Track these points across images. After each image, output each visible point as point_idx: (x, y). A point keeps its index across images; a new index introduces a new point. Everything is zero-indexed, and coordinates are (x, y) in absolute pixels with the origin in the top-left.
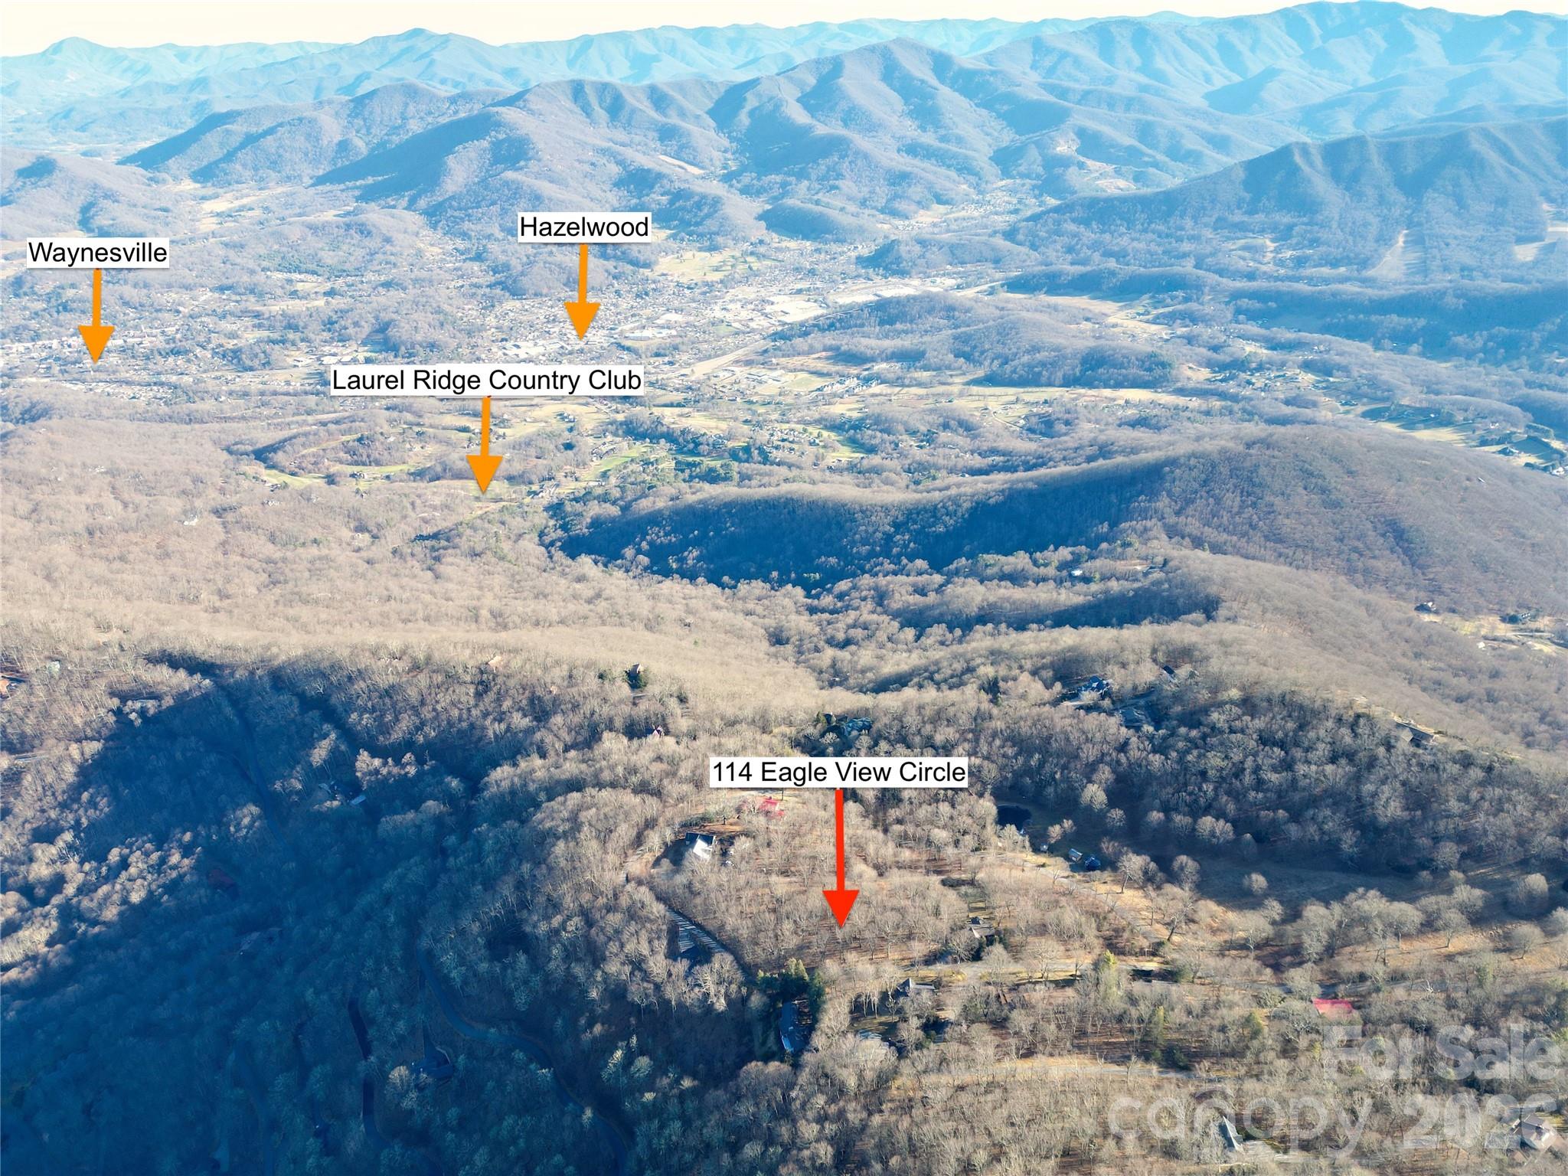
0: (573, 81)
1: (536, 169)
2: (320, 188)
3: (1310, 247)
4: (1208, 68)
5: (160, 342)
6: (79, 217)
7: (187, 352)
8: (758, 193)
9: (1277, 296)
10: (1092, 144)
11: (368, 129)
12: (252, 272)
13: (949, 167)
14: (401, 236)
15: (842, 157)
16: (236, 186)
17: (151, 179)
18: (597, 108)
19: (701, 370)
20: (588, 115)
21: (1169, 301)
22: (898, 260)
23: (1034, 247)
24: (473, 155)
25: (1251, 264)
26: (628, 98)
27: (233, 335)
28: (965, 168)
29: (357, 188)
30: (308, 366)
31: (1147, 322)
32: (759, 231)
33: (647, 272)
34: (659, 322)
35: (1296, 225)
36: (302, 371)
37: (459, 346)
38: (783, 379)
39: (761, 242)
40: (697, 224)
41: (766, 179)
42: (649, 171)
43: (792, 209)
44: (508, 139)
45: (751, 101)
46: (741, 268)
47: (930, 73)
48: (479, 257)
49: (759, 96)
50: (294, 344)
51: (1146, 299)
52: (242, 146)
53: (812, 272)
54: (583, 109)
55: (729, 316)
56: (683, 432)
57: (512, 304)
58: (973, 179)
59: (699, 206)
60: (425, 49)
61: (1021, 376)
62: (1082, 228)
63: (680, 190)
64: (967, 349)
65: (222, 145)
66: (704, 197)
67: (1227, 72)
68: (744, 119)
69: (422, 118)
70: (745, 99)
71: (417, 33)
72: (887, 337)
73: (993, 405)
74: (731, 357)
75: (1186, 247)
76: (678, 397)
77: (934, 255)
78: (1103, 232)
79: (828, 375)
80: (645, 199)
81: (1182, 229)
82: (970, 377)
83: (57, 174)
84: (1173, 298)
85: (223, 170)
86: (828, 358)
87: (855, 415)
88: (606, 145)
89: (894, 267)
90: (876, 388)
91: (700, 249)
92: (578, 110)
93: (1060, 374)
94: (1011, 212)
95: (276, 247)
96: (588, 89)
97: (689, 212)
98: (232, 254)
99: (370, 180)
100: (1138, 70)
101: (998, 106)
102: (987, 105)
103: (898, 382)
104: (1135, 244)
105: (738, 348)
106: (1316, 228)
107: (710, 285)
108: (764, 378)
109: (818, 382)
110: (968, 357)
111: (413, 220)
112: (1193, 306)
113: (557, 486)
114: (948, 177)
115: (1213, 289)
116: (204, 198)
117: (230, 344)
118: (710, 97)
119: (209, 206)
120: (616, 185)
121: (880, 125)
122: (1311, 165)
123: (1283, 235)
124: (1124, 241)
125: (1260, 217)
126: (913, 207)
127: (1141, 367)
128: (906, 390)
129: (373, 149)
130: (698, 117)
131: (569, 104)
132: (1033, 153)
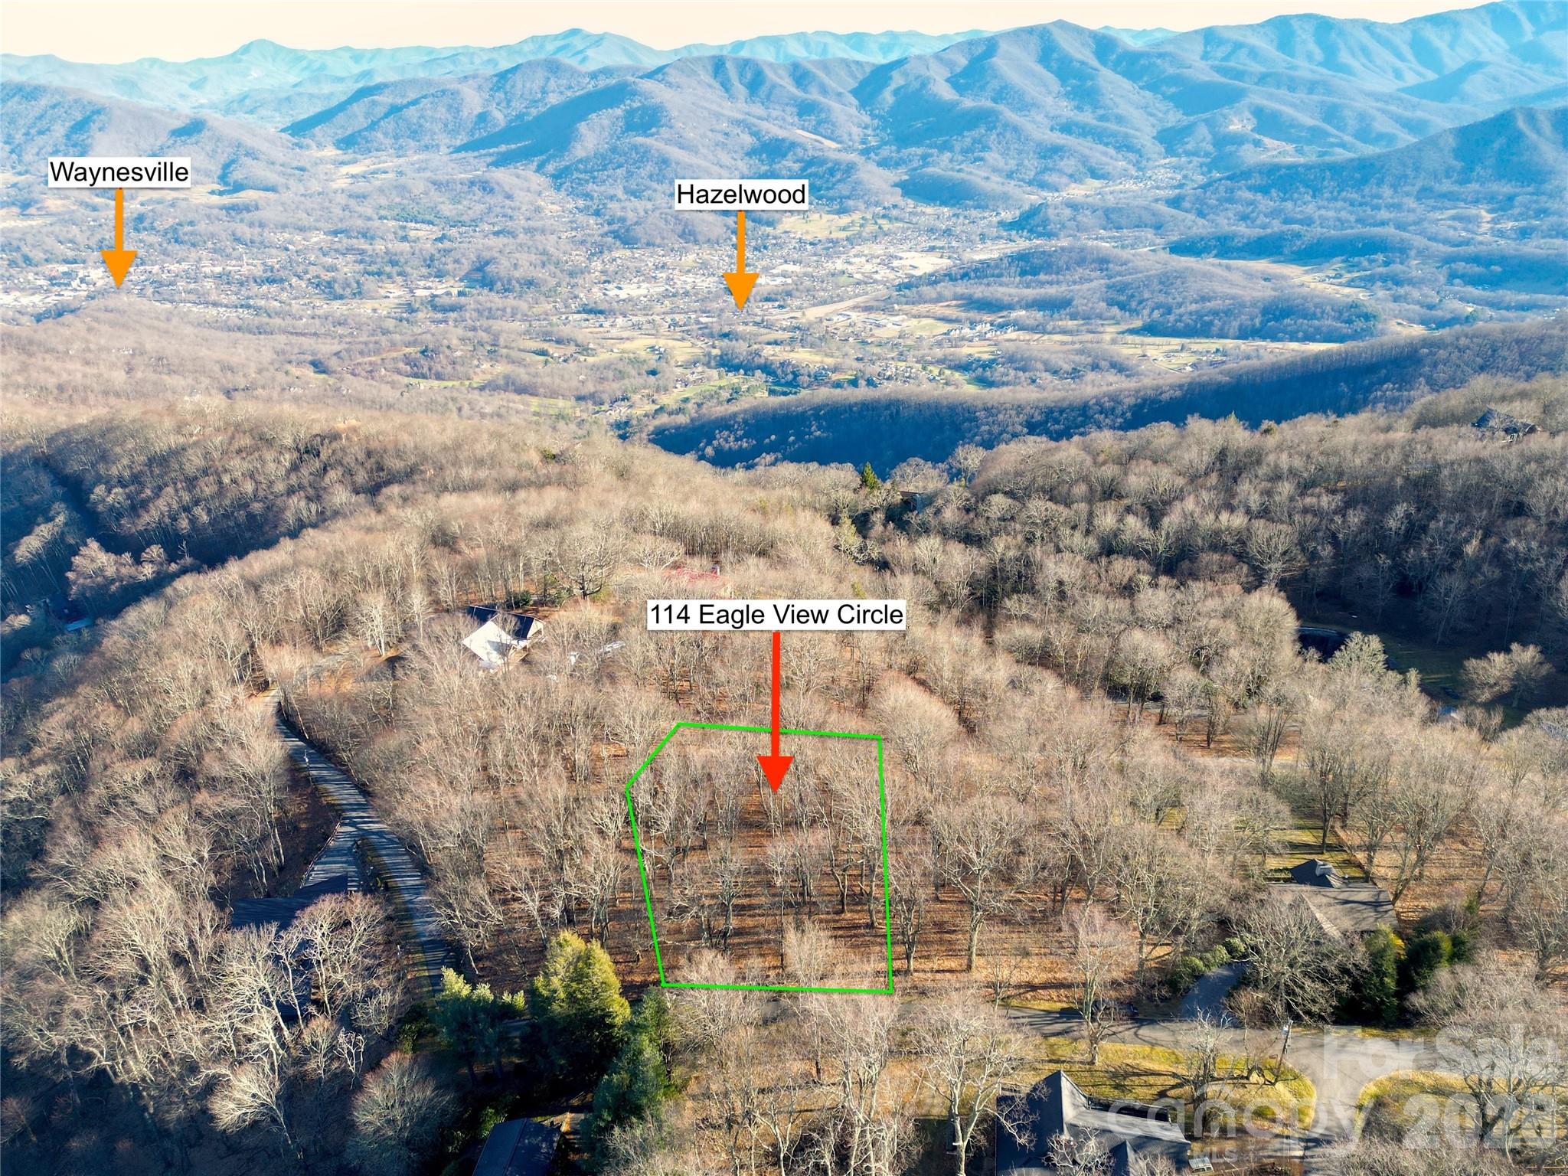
0: (714, 57)
1: (666, 136)
2: (455, 156)
3: (1537, 216)
4: (1399, 64)
5: (258, 271)
6: (219, 172)
7: (282, 281)
8: (897, 165)
9: (1502, 260)
10: (1269, 123)
11: (509, 101)
12: (369, 219)
13: (1106, 145)
14: (522, 194)
15: (990, 129)
16: (375, 153)
17: (296, 144)
18: (736, 83)
19: (813, 313)
20: (727, 90)
21: (1365, 264)
22: (1045, 222)
23: (1201, 214)
24: (606, 122)
25: (1464, 234)
26: (769, 73)
27: (332, 268)
28: (1125, 146)
29: (491, 155)
30: (400, 297)
31: (1340, 285)
32: (896, 197)
33: (769, 230)
34: (775, 271)
35: (1516, 195)
36: (392, 301)
37: (558, 285)
38: (905, 324)
39: (895, 206)
40: (828, 189)
41: (905, 152)
42: (783, 140)
43: (932, 176)
44: (643, 108)
45: (897, 80)
46: (871, 228)
47: (1091, 55)
48: (597, 213)
49: (906, 74)
50: (390, 277)
51: (1337, 264)
52: (386, 116)
53: (948, 232)
54: (722, 84)
55: (850, 268)
56: (782, 364)
57: (621, 253)
58: (1132, 156)
59: (832, 172)
60: (580, 47)
61: (1187, 325)
62: (1259, 196)
63: (814, 157)
64: (1123, 298)
65: (367, 115)
66: (837, 163)
67: (1421, 69)
68: (888, 97)
69: (561, 93)
70: (891, 78)
71: (574, 32)
72: (1028, 287)
73: (1151, 352)
74: (851, 303)
75: (1384, 214)
76: (787, 335)
77: (1086, 218)
78: (1284, 200)
79: (957, 321)
80: (777, 166)
81: (1379, 197)
82: (1124, 327)
83: (206, 133)
84: (1371, 261)
85: (365, 138)
86: (958, 306)
87: (986, 357)
88: (740, 117)
89: (1040, 229)
90: (1011, 334)
91: (829, 212)
92: (717, 85)
93: (1235, 324)
94: (1176, 187)
95: (398, 200)
96: (729, 65)
97: (821, 178)
98: (352, 202)
99: (503, 148)
100: (1320, 64)
101: (1164, 88)
102: (1153, 87)
103: (1039, 329)
104: (1323, 212)
105: (857, 296)
106: (1544, 198)
107: (835, 242)
108: (883, 322)
109: (944, 327)
110: (1123, 307)
111: (537, 181)
112: (1397, 268)
113: (631, 407)
114: (1105, 154)
115: (1420, 253)
116: (343, 163)
117: (328, 276)
118: (855, 77)
119: (344, 170)
120: (749, 154)
121: (1033, 105)
122: (1539, 132)
123: (1503, 206)
124: (1310, 209)
125: (1475, 186)
126: (1065, 180)
127: (1338, 319)
128: (1046, 337)
129: (511, 121)
130: (840, 95)
131: (707, 78)
132: (1203, 131)
